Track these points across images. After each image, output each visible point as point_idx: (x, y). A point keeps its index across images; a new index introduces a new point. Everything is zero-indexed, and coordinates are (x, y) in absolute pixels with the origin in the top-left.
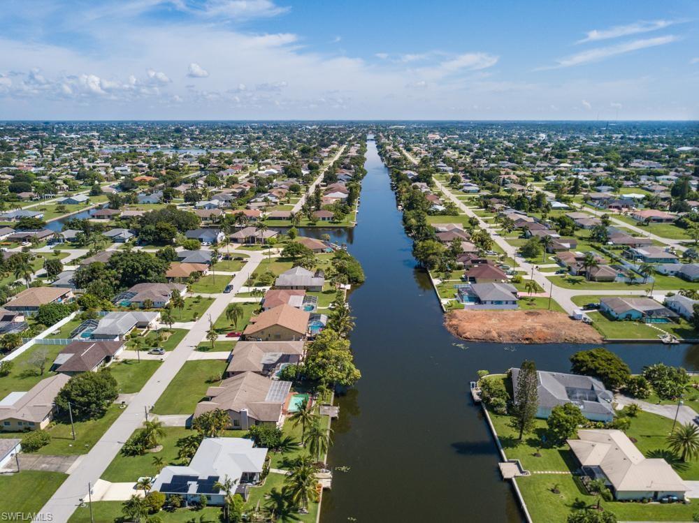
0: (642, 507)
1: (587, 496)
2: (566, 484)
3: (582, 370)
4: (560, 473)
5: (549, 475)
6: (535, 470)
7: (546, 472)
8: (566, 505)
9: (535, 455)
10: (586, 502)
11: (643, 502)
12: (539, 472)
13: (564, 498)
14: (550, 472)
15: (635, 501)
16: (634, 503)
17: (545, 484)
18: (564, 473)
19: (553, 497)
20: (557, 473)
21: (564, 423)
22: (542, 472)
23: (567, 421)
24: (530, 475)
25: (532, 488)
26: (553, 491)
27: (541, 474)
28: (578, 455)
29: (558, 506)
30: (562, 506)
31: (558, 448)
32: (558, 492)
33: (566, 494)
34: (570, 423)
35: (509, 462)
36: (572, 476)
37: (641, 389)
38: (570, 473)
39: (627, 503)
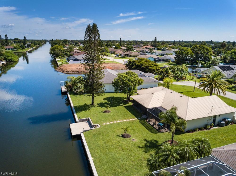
0: (208, 133)
1: (158, 134)
2: (135, 128)
3: (133, 67)
4: (128, 120)
5: (118, 124)
6: (104, 122)
7: (115, 122)
8: (139, 147)
9: (105, 112)
10: (158, 140)
11: (206, 129)
12: (108, 123)
13: (136, 140)
14: (119, 121)
15: (200, 129)
16: (200, 131)
17: (114, 132)
18: (131, 120)
19: (124, 142)
20: (125, 121)
21: (127, 81)
22: (112, 123)
23: (129, 80)
24: (99, 126)
25: (101, 138)
26: (123, 136)
27: (110, 124)
28: (141, 103)
29: (131, 151)
30: (135, 149)
31: (124, 105)
32: (128, 136)
33: (137, 136)
34: (132, 82)
35: (80, 121)
36: (139, 121)
37: (167, 74)
38: (136, 119)
39: (195, 133)
